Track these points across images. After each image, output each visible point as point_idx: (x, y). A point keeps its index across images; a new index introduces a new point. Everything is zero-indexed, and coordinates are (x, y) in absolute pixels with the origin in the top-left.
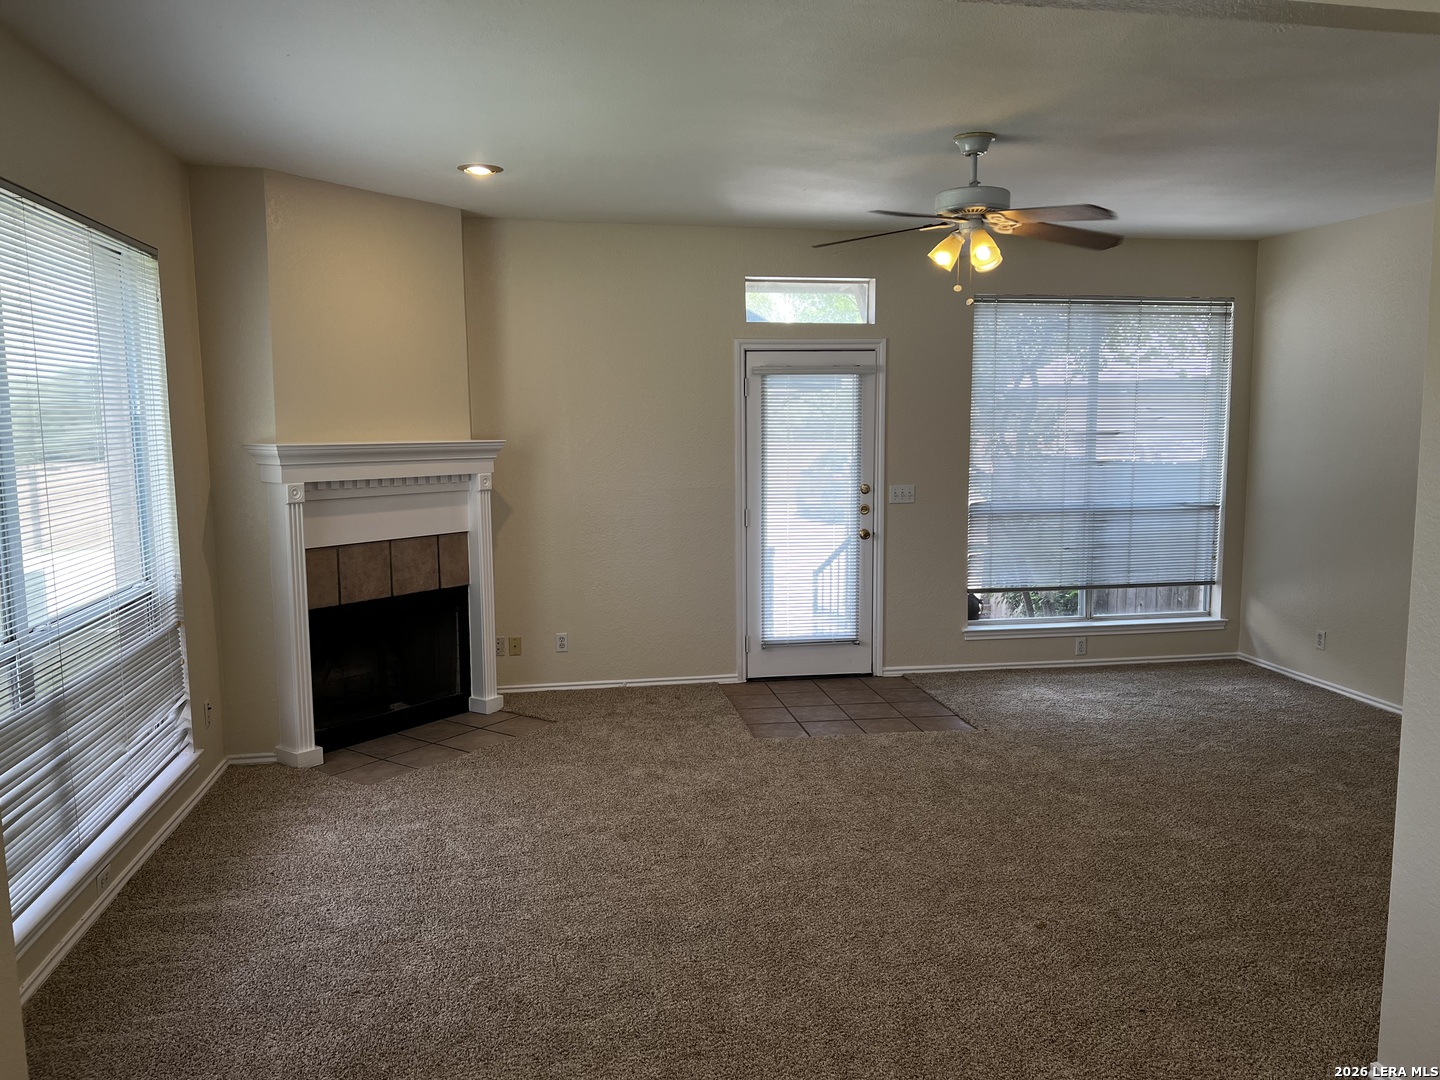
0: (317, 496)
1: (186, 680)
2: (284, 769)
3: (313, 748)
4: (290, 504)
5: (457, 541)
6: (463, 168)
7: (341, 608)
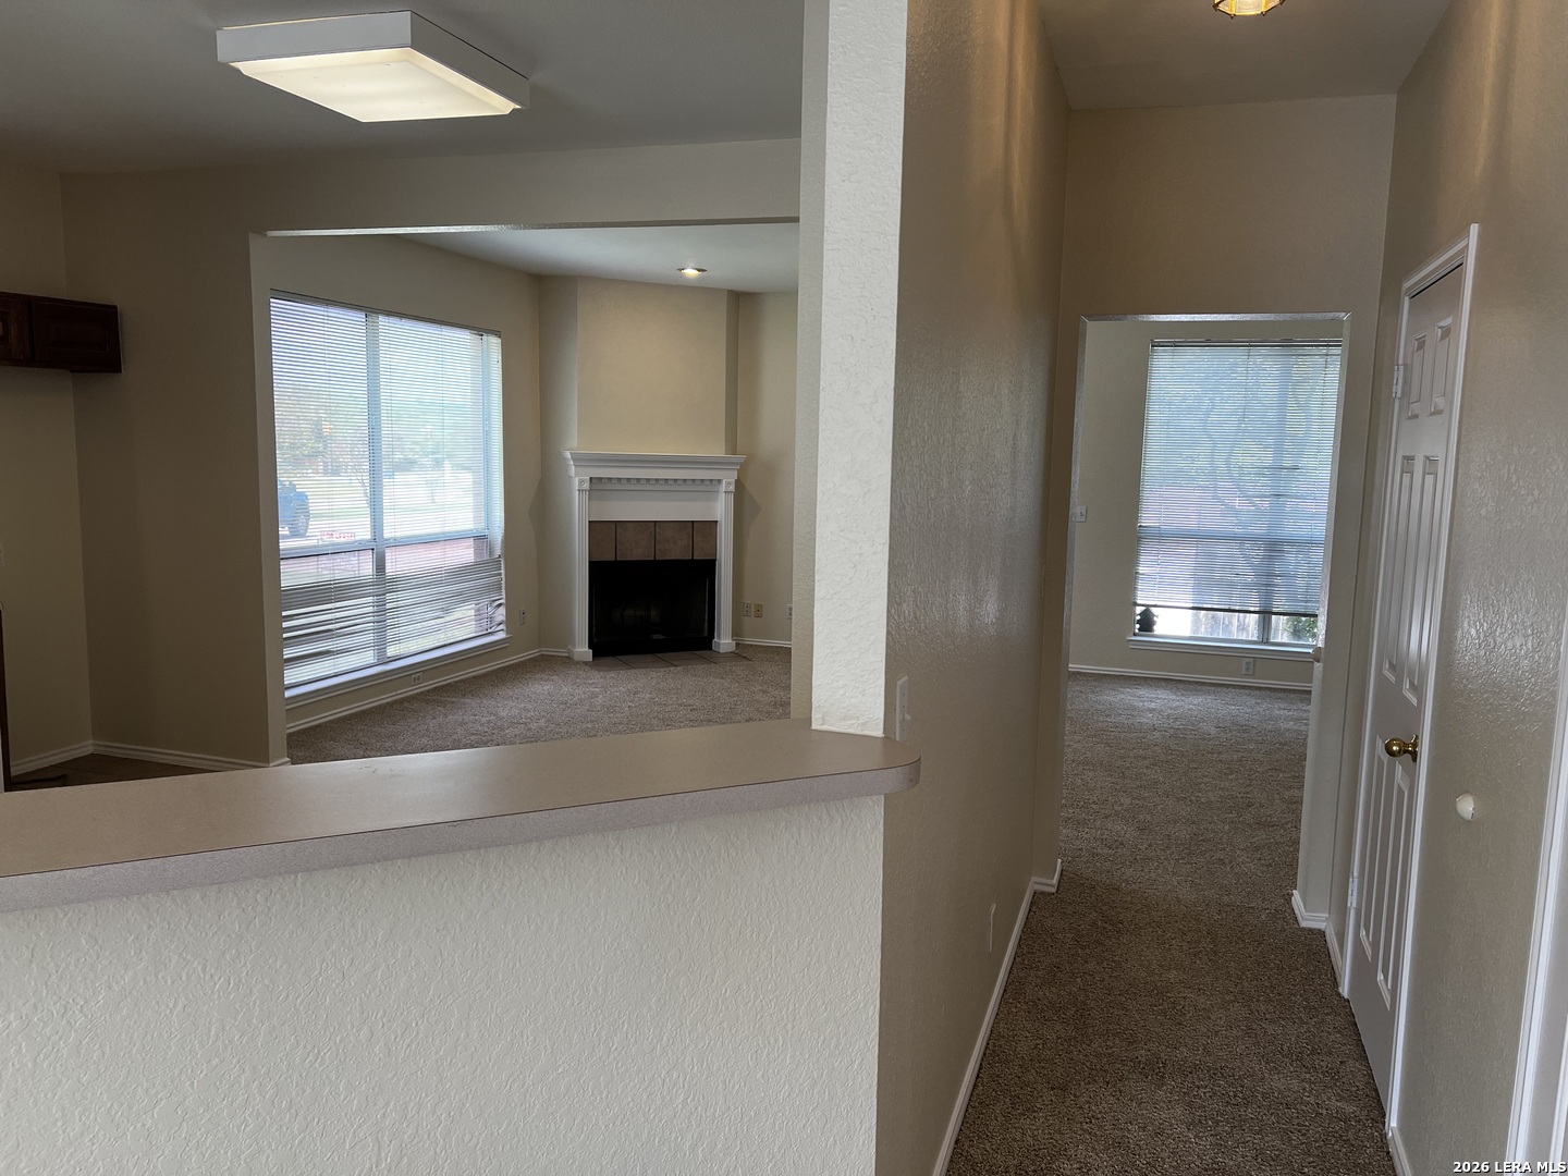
0: (597, 486)
1: (503, 591)
3: (587, 649)
4: (580, 490)
5: (712, 525)
6: (680, 270)
7: (616, 562)
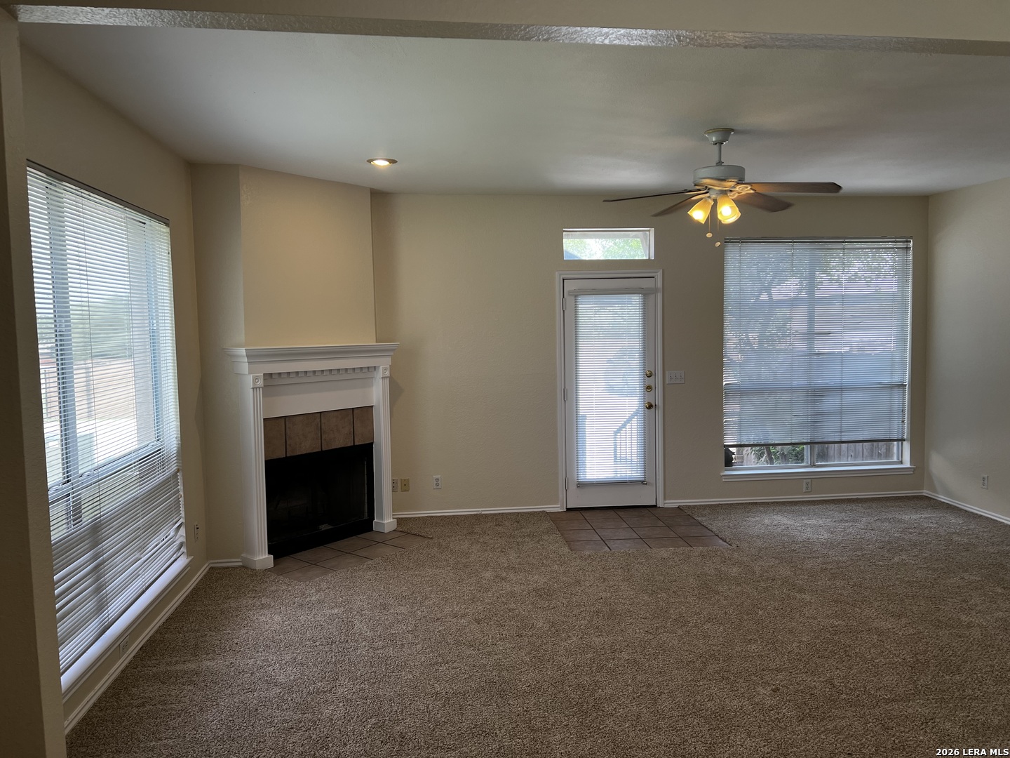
0: (273, 382)
1: (182, 509)
2: (247, 570)
3: (267, 556)
4: (253, 388)
5: (366, 412)
6: (370, 161)
7: (286, 458)
